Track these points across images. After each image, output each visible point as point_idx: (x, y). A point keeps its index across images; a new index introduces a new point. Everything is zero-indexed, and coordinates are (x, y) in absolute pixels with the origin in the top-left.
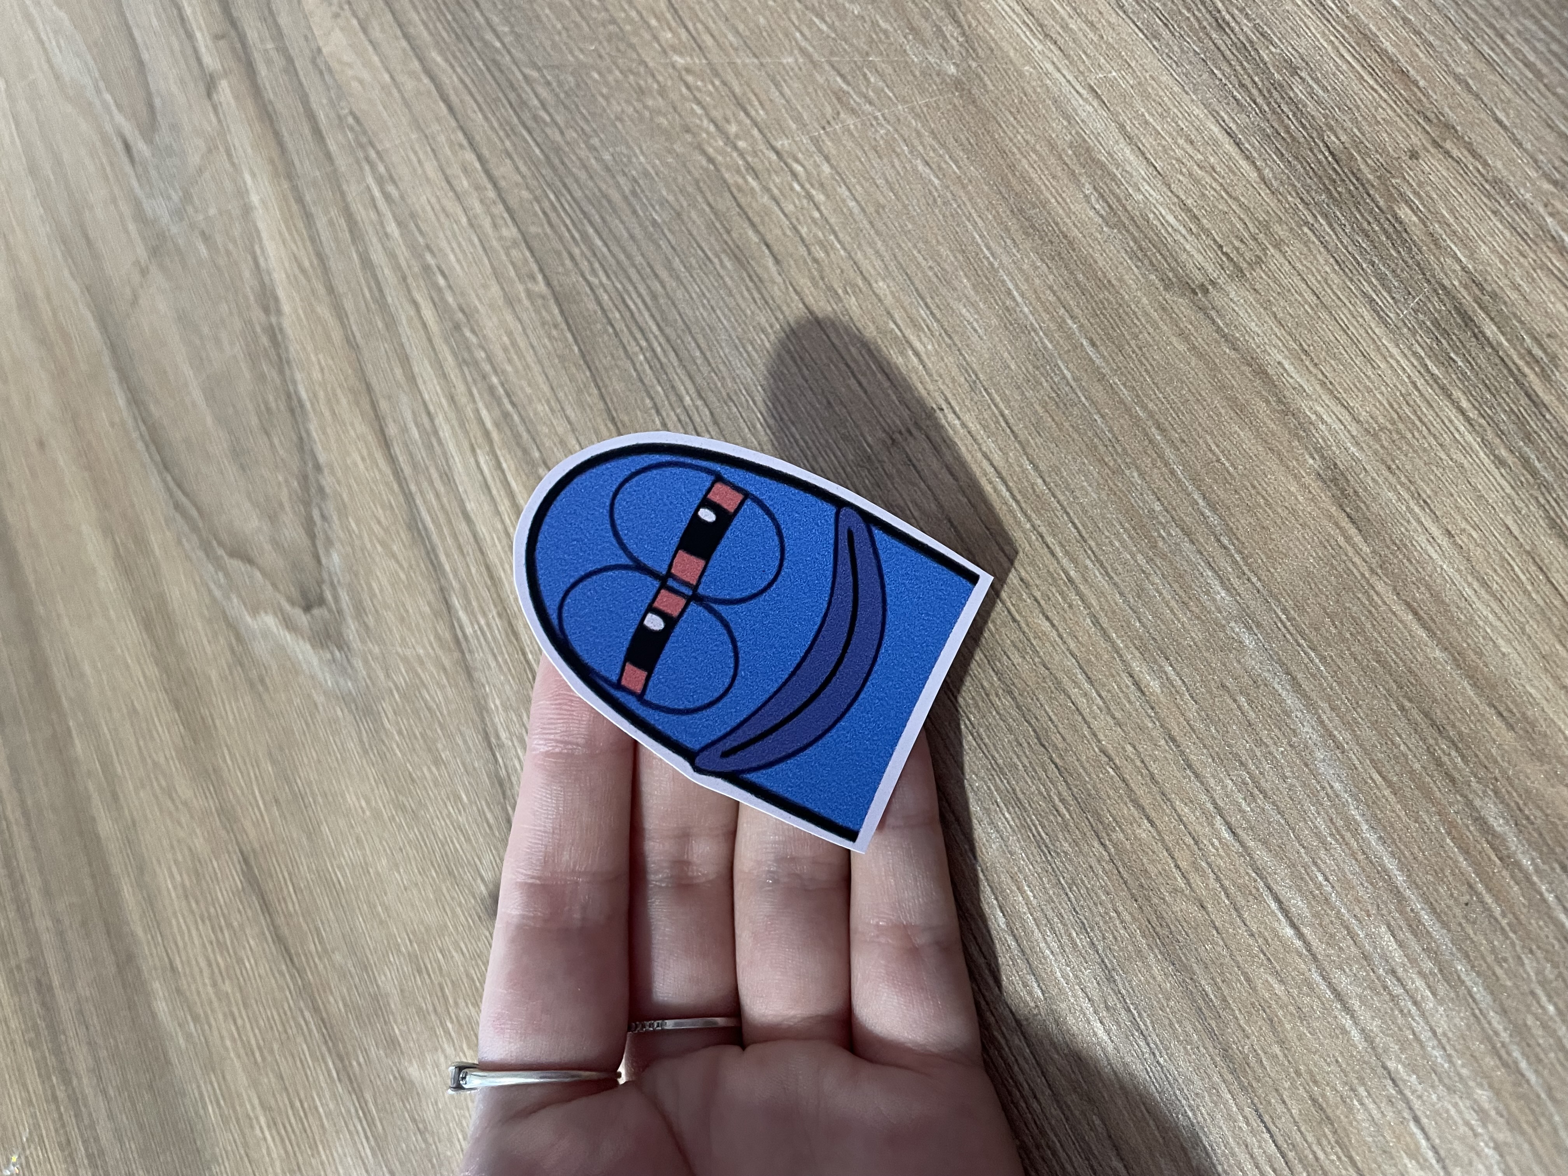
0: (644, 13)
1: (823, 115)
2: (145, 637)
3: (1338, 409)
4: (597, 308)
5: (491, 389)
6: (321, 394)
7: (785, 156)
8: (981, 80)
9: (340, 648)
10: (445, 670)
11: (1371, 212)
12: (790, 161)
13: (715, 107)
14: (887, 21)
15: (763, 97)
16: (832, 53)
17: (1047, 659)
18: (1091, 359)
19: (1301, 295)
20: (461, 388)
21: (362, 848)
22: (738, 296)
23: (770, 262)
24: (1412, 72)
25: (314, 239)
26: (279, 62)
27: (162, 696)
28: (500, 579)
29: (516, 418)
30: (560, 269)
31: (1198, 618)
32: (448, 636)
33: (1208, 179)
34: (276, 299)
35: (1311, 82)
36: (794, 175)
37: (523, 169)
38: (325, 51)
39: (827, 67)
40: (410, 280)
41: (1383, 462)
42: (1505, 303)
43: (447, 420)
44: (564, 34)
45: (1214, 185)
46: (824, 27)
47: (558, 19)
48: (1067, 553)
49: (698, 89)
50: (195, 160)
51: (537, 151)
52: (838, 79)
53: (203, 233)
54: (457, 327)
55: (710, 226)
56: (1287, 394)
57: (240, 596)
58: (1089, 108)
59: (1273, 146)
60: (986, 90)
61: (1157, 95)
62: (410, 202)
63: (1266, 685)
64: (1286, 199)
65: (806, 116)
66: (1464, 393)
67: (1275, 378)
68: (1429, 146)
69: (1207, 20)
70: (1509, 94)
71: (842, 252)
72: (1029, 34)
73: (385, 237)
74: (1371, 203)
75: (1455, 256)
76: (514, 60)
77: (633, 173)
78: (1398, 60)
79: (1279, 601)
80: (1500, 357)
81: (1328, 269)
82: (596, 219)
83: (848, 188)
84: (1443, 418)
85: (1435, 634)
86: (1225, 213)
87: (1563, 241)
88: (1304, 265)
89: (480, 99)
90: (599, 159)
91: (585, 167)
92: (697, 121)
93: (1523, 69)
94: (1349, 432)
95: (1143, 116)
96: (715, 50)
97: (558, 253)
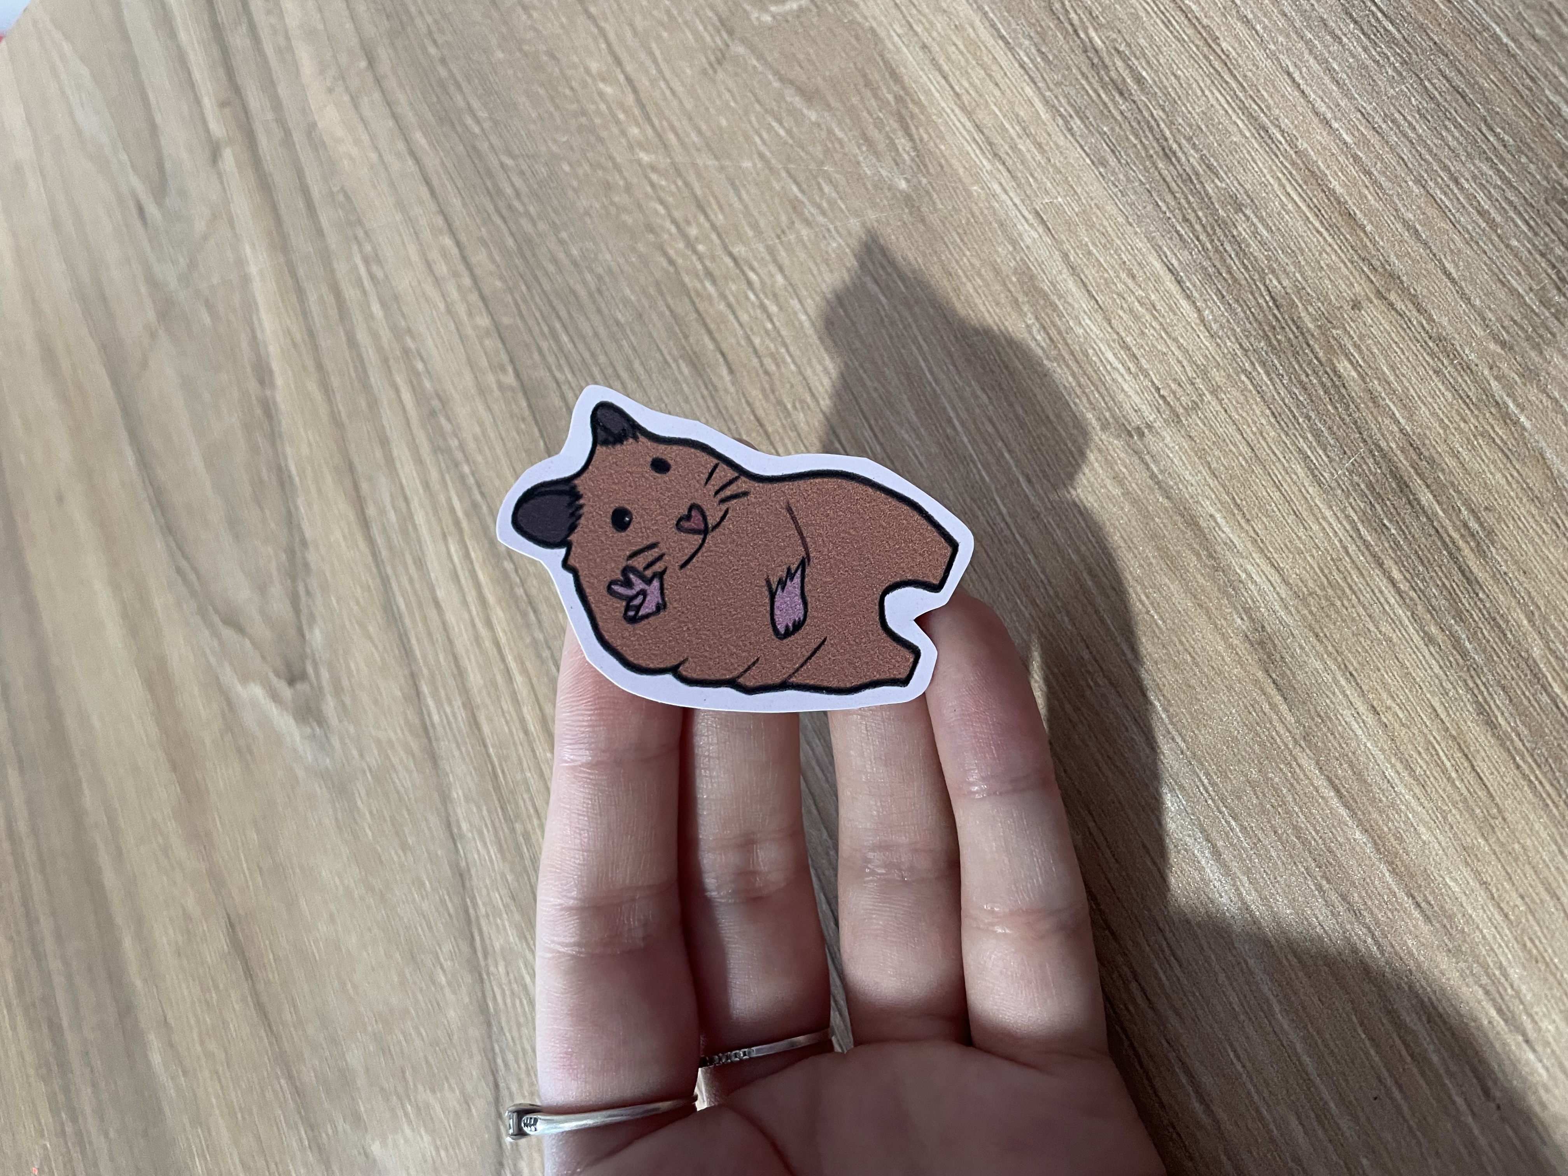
0: (614, 106)
1: (779, 224)
2: (149, 697)
3: (1268, 570)
4: (561, 404)
5: (462, 478)
6: (308, 471)
7: (742, 263)
8: (931, 198)
9: (320, 725)
10: (413, 756)
11: (1310, 363)
12: (746, 269)
13: (677, 208)
14: (843, 130)
15: (722, 201)
16: (789, 159)
18: (1026, 496)
19: (1235, 445)
20: (434, 475)
21: (334, 924)
22: (693, 403)
23: (724, 371)
24: (1359, 215)
25: (305, 314)
26: (279, 135)
27: (161, 755)
29: (485, 510)
30: (529, 362)
32: (416, 722)
33: (1149, 317)
34: (271, 372)
35: (1255, 220)
36: (750, 284)
37: (498, 258)
38: (319, 125)
39: (784, 174)
40: (391, 362)
41: (1311, 629)
42: (1443, 470)
43: (422, 505)
44: (538, 123)
45: (1154, 324)
46: (782, 132)
47: (534, 108)
49: (662, 188)
50: (200, 226)
51: (510, 242)
52: (794, 188)
53: (207, 302)
54: (433, 413)
55: (670, 330)
56: (1218, 548)
57: (232, 666)
58: (1034, 234)
59: (1213, 287)
60: (935, 209)
61: (1101, 224)
62: (393, 283)
63: (1186, 850)
64: (1225, 344)
65: (762, 223)
66: (1396, 563)
67: (1206, 531)
68: (1372, 296)
69: (1153, 148)
70: (1460, 244)
71: (793, 367)
72: (978, 151)
73: (369, 317)
74: (1311, 355)
75: (1393, 417)
76: (491, 146)
77: (600, 270)
78: (1346, 202)
79: (1202, 764)
80: (1434, 527)
81: (1263, 421)
82: (563, 313)
83: (800, 302)
84: (1374, 587)
85: (1356, 814)
86: (1164, 354)
87: (1507, 407)
88: (1241, 415)
89: (460, 184)
90: (568, 254)
91: (555, 261)
92: (659, 221)
93: (1476, 217)
94: (1278, 593)
95: (1087, 245)
96: (679, 149)
97: (527, 346)
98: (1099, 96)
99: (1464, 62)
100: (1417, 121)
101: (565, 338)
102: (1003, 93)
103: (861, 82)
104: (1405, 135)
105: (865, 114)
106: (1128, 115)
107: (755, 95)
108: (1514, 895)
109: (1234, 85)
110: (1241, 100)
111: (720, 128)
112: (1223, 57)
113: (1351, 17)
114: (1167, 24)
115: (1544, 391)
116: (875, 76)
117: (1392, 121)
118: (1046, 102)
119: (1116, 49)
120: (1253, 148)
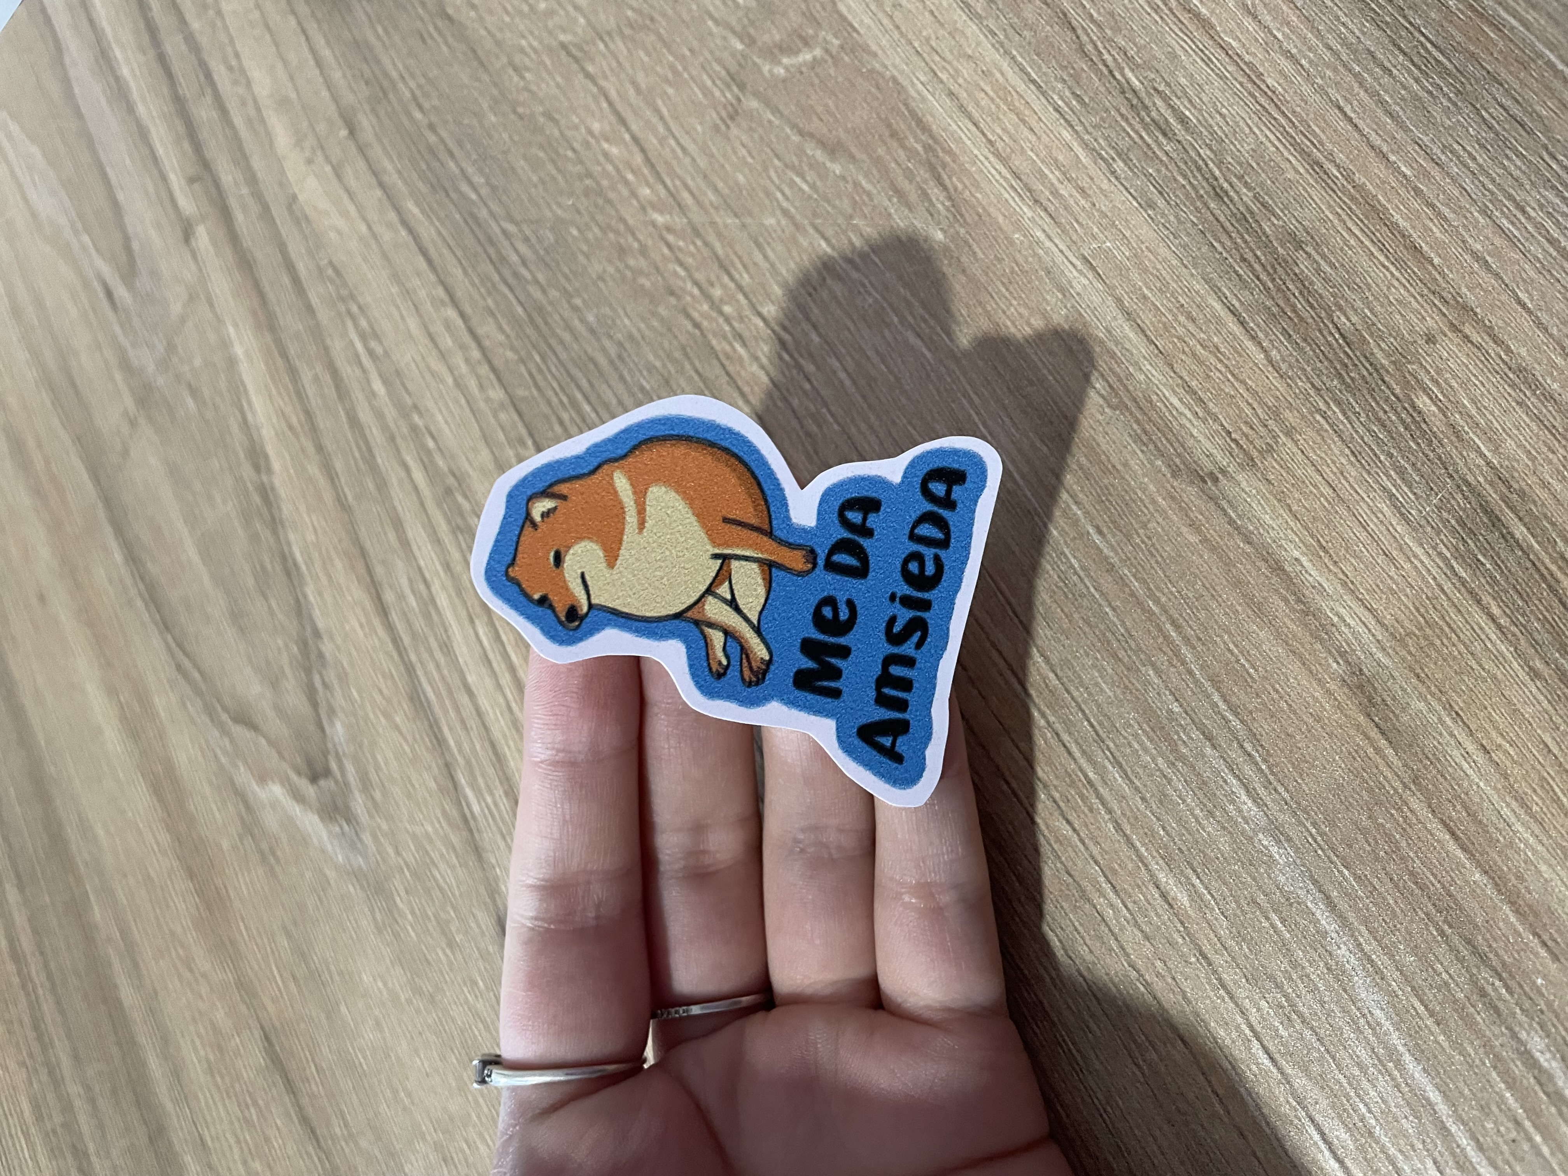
0: (621, 167)
1: (810, 281)
2: (156, 802)
3: (1360, 611)
6: (316, 557)
7: (772, 322)
8: (970, 248)
9: (348, 821)
10: (454, 850)
11: (1387, 400)
12: (777, 328)
13: (698, 269)
14: (870, 182)
15: (745, 258)
16: (815, 215)
17: (1069, 864)
18: (1098, 548)
19: (1315, 486)
20: (455, 555)
21: (381, 1031)
24: (1425, 248)
25: (300, 395)
26: (255, 208)
27: (176, 864)
28: (505, 756)
30: (550, 434)
31: (1224, 828)
32: (454, 813)
33: (1213, 360)
34: (266, 457)
35: (1317, 258)
36: (783, 343)
37: (506, 328)
38: (301, 198)
39: (811, 231)
40: (399, 440)
41: (1412, 670)
42: (1534, 502)
43: (444, 587)
44: (541, 188)
45: (1219, 366)
46: (805, 187)
47: (535, 172)
48: (1084, 752)
49: (680, 249)
50: (176, 308)
51: (520, 310)
52: (823, 243)
53: (190, 386)
54: (449, 491)
56: (1306, 592)
57: (246, 763)
58: (1085, 282)
59: (1279, 326)
60: (977, 260)
61: (1155, 268)
62: (394, 359)
63: (1299, 903)
64: (1296, 384)
66: (1494, 598)
67: (1293, 575)
68: (1446, 329)
69: (1203, 188)
70: (1532, 273)
71: (836, 427)
72: (1017, 199)
73: (372, 396)
74: (1387, 391)
75: (1478, 450)
76: (491, 213)
77: (619, 336)
78: (1411, 236)
79: (1308, 814)
80: (1530, 560)
81: (1343, 461)
82: (584, 383)
84: (1473, 624)
85: (1474, 855)
86: (1232, 397)
88: (1318, 456)
89: (459, 253)
90: (583, 320)
91: (568, 327)
92: (681, 283)
93: (1547, 245)
94: (1373, 635)
95: (1140, 289)
96: (695, 208)
97: (547, 417)
98: (1141, 137)
99: (1520, 90)
100: (1476, 151)
101: (587, 408)
102: (1039, 138)
103: (886, 132)
104: (1466, 166)
105: (893, 165)
106: (1174, 155)
109: (1283, 121)
110: (1292, 137)
111: (737, 184)
112: (1270, 93)
113: (1400, 49)
114: (1208, 62)
116: (900, 125)
117: (1451, 152)
118: (1085, 145)
119: (1155, 89)
120: (1309, 184)
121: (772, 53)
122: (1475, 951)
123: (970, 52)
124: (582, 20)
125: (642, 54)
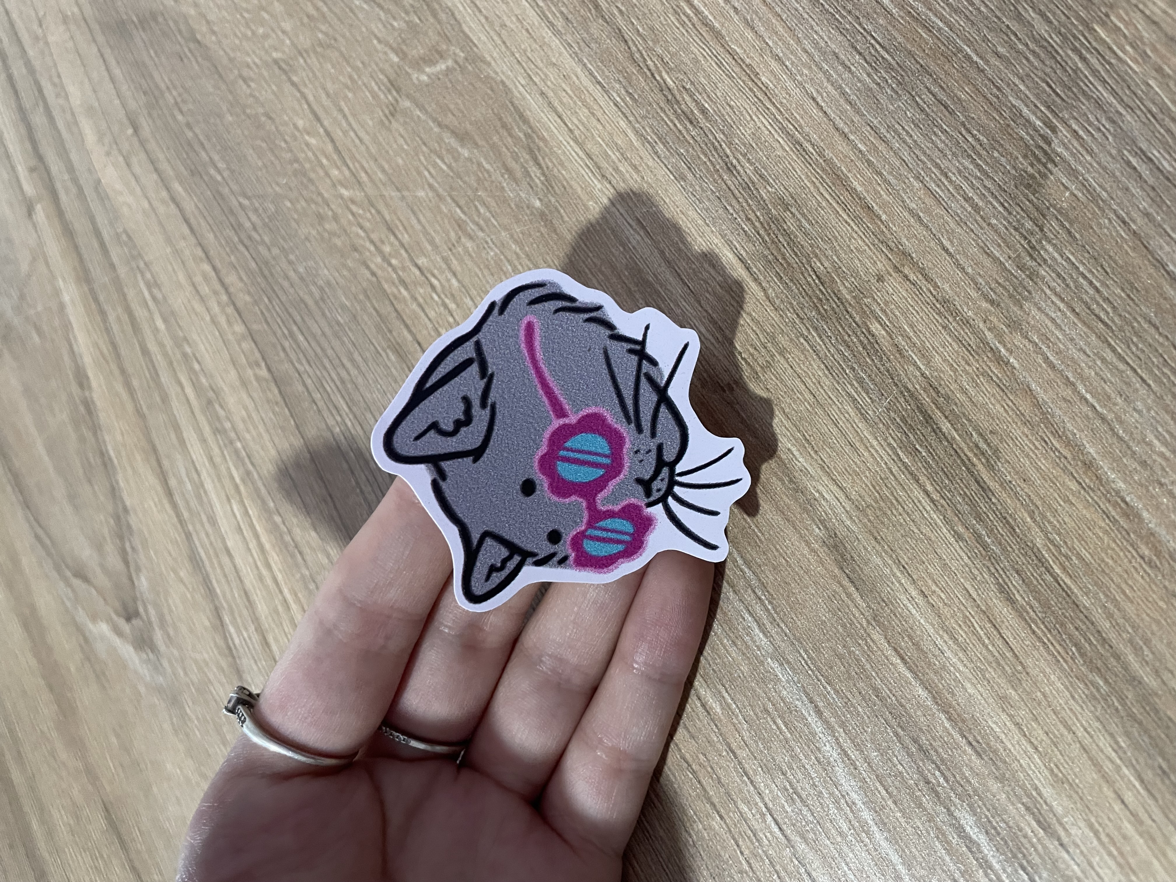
0: (318, 154)
1: (449, 239)
3: (834, 488)
4: (304, 390)
5: (236, 452)
6: (123, 453)
7: (425, 271)
8: (559, 212)
9: (152, 650)
10: (223, 671)
11: (850, 326)
12: (429, 275)
13: (373, 231)
14: (488, 162)
15: (405, 223)
16: (452, 188)
19: (801, 393)
20: (216, 451)
24: (876, 208)
25: (108, 330)
26: (74, 190)
29: (256, 476)
30: (276, 358)
31: (744, 654)
32: (223, 645)
33: (729, 297)
34: (88, 378)
35: (799, 216)
36: (433, 287)
37: (245, 278)
38: (103, 181)
39: (449, 200)
40: (175, 364)
41: (871, 533)
42: (956, 404)
43: (209, 476)
44: (264, 171)
45: (732, 302)
46: (444, 167)
47: (259, 158)
49: (360, 216)
50: (25, 267)
51: (253, 265)
52: (458, 210)
53: (35, 325)
54: (210, 402)
55: (377, 327)
56: (796, 474)
57: (84, 609)
58: (638, 237)
59: (773, 270)
60: (562, 222)
61: (687, 225)
62: (170, 302)
63: (796, 711)
64: (786, 315)
65: (437, 240)
66: (929, 479)
67: (787, 461)
68: (891, 271)
69: (719, 164)
70: (952, 225)
72: (590, 174)
73: (156, 330)
74: (850, 319)
75: (915, 364)
76: (231, 191)
77: (321, 283)
78: (865, 198)
79: (801, 644)
80: (953, 448)
81: (820, 374)
82: (298, 318)
83: (472, 299)
84: (914, 499)
85: (918, 675)
87: (1000, 352)
88: (802, 369)
89: (211, 222)
90: (296, 272)
91: (287, 277)
92: (361, 242)
93: (963, 203)
94: (843, 507)
95: (677, 242)
96: (369, 184)
97: (274, 346)
98: (675, 125)
99: (944, 79)
100: (913, 130)
101: (301, 338)
102: (604, 127)
103: (499, 124)
104: (904, 142)
105: (504, 149)
106: (698, 139)
107: (421, 139)
108: (1040, 732)
109: (774, 110)
110: (779, 122)
112: (764, 89)
113: (856, 49)
114: (720, 65)
115: (1026, 337)
116: (508, 119)
117: (894, 131)
118: (636, 132)
119: (684, 87)
120: (792, 159)
121: (418, 63)
122: (920, 748)
123: (554, 60)
124: (288, 42)
125: (329, 66)
